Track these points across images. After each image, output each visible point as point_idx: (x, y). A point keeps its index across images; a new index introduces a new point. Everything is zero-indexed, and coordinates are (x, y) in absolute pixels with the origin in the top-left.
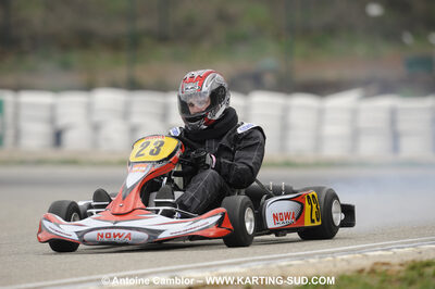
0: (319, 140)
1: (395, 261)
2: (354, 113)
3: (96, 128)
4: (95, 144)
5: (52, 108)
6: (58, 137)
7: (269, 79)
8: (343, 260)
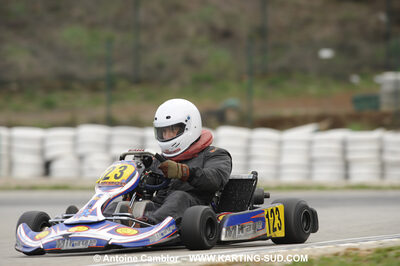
0: (278, 168)
2: (310, 143)
3: (81, 158)
4: (81, 173)
5: (42, 141)
6: (47, 167)
7: (231, 116)
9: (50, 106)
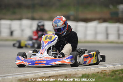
0: (85, 35)
1: (108, 70)
2: (96, 28)
3: (23, 31)
5: (10, 25)
6: (12, 33)
7: (72, 17)
8: (93, 69)
9: (14, 13)
